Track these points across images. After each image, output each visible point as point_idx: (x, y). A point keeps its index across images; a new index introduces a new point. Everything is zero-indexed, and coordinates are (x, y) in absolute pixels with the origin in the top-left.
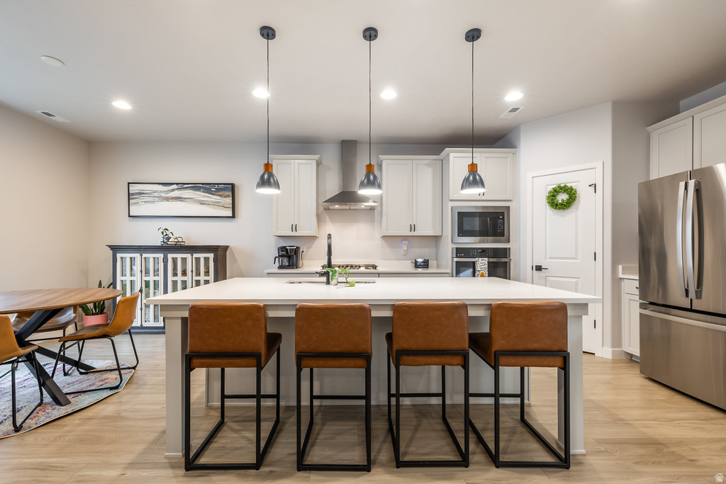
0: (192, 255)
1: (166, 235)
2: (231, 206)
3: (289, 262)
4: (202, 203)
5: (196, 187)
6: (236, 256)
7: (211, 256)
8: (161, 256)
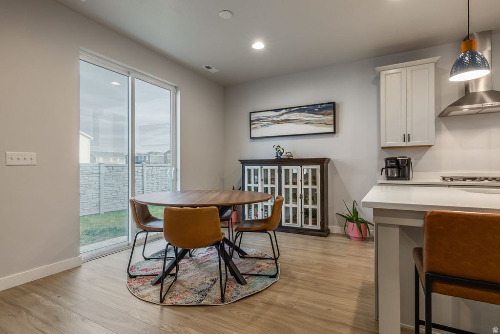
0: (301, 167)
1: (279, 151)
2: (332, 123)
3: (399, 173)
4: (306, 123)
5: (301, 109)
6: (337, 168)
7: (318, 167)
8: (276, 168)
